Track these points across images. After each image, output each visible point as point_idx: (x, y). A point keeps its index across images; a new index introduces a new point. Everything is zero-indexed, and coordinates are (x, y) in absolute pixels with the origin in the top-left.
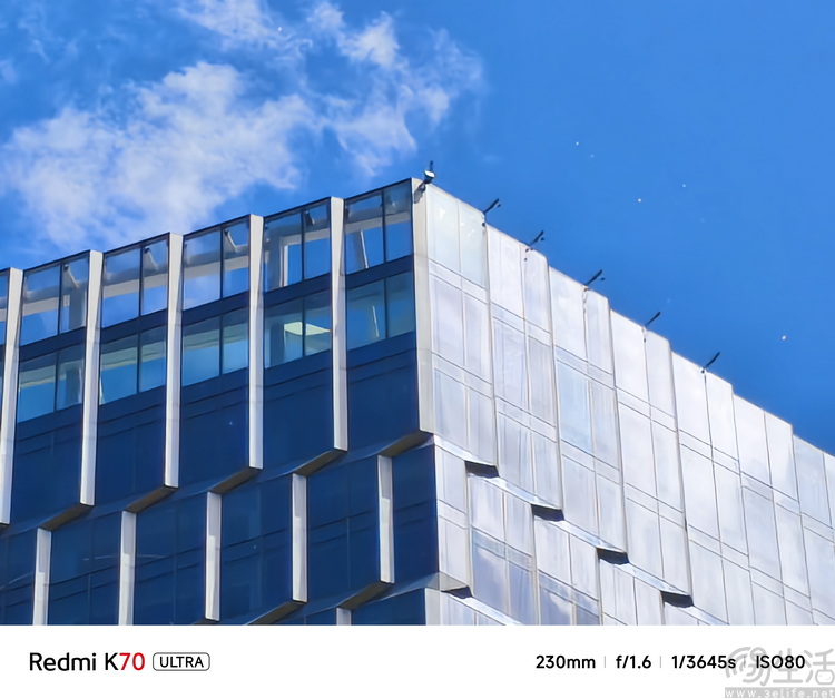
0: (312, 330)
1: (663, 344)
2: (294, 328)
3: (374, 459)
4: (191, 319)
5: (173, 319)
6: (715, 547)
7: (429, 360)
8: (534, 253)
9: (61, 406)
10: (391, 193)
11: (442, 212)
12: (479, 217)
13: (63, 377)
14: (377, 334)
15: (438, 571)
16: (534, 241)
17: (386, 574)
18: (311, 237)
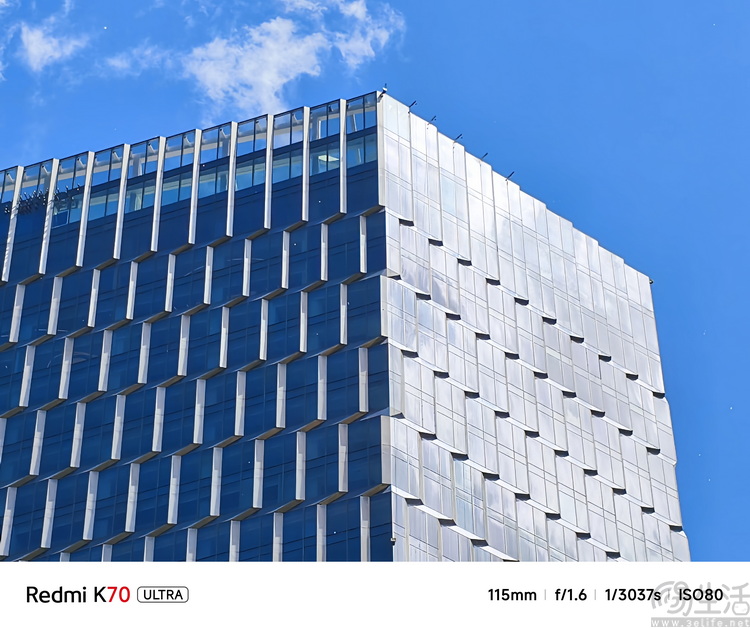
0: (331, 159)
1: (488, 167)
2: (323, 158)
3: (359, 217)
4: (277, 153)
5: (269, 153)
6: (509, 258)
7: (383, 173)
8: (431, 126)
9: (218, 191)
10: (367, 98)
11: (390, 107)
12: (407, 109)
13: (219, 179)
14: (360, 162)
15: (385, 267)
16: (431, 120)
17: (363, 269)
18: (331, 117)
